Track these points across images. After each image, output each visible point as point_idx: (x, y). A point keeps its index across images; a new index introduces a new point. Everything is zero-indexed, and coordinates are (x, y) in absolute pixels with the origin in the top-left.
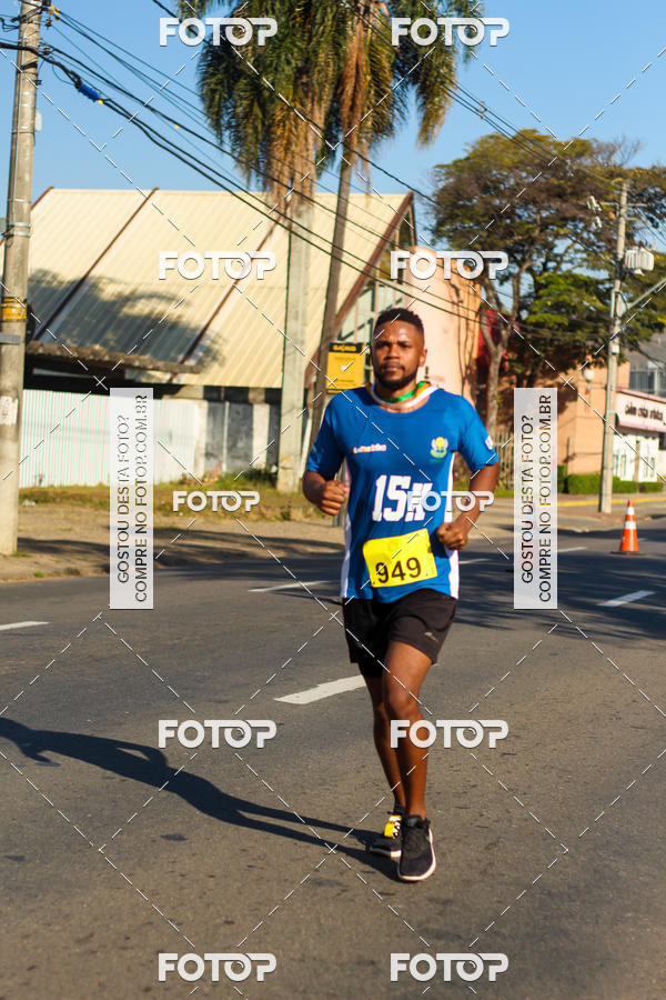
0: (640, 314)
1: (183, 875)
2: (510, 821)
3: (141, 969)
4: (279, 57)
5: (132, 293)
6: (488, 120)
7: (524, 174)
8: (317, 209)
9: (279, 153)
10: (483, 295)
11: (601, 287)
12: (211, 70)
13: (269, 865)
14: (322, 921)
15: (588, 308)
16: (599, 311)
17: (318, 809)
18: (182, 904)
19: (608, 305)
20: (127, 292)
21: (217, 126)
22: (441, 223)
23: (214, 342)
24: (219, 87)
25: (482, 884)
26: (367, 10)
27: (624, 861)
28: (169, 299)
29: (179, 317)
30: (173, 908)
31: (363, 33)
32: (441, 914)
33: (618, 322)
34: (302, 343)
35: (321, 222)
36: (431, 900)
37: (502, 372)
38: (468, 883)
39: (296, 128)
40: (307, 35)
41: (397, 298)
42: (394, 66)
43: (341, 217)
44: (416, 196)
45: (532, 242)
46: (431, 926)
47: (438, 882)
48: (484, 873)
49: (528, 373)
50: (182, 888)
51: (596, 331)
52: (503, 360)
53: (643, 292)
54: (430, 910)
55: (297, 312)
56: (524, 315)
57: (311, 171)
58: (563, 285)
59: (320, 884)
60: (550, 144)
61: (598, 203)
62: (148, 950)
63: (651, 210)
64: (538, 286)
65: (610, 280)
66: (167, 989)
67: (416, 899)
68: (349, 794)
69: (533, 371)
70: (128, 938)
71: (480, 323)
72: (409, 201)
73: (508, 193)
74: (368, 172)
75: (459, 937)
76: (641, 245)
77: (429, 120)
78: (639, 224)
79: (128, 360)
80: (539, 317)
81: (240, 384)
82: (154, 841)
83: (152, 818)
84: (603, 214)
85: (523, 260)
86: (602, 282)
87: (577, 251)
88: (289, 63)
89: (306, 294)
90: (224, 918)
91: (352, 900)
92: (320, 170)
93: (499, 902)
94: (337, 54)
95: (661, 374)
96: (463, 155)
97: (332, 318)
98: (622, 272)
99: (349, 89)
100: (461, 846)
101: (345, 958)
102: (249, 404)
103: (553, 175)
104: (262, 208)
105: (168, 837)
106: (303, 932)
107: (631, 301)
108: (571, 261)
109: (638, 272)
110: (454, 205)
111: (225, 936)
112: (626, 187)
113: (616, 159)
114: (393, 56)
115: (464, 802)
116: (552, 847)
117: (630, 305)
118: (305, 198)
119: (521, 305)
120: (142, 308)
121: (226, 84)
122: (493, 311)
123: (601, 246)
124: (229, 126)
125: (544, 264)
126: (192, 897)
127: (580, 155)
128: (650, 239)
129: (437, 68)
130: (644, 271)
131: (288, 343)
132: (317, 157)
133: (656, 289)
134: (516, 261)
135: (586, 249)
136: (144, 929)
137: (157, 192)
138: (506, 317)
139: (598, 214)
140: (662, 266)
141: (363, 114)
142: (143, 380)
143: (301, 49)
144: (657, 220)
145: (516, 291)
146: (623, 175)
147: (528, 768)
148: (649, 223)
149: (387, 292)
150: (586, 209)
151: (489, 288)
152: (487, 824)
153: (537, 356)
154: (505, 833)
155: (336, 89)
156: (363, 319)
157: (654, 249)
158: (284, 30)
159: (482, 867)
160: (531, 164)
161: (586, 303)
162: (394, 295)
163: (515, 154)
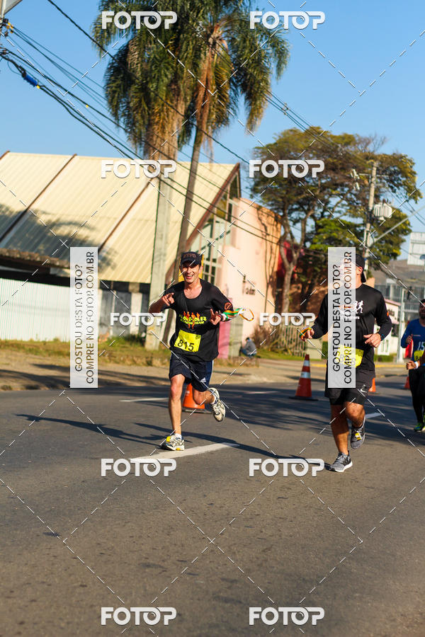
0: (382, 247)
1: (54, 556)
2: (280, 536)
3: (19, 610)
4: (159, 71)
5: (58, 220)
6: (288, 115)
10: (282, 231)
11: (358, 229)
12: (113, 78)
13: (115, 553)
14: (147, 588)
15: (349, 242)
16: (356, 244)
17: (152, 523)
18: (52, 573)
19: (362, 240)
20: (54, 219)
22: (257, 184)
23: (108, 253)
24: (118, 90)
25: (259, 572)
26: (214, 43)
27: (355, 564)
28: (81, 225)
29: (87, 237)
30: (46, 575)
31: (211, 59)
32: (229, 588)
33: (368, 250)
34: (165, 255)
36: (223, 579)
37: (292, 281)
38: (249, 570)
39: (168, 117)
42: (230, 80)
43: (193, 173)
44: (241, 166)
45: (315, 198)
46: (221, 595)
47: (228, 569)
48: (260, 565)
49: (309, 282)
50: (53, 564)
52: (294, 273)
53: (384, 232)
54: (222, 585)
55: (162, 235)
56: (308, 245)
57: (175, 145)
58: (334, 227)
59: (148, 566)
60: (328, 136)
61: (358, 174)
62: (25, 599)
63: (392, 181)
64: (317, 227)
65: (364, 224)
66: (35, 624)
67: (213, 578)
68: (174, 515)
69: (312, 281)
70: (12, 592)
71: (280, 246)
72: (237, 168)
74: (211, 147)
75: (240, 602)
76: (384, 201)
77: (254, 114)
78: (383, 189)
79: (51, 261)
80: (318, 246)
81: (125, 280)
82: (38, 536)
84: (360, 181)
85: (309, 210)
86: (359, 226)
87: (343, 205)
88: (166, 76)
89: (168, 224)
90: (80, 583)
91: (169, 577)
92: (181, 145)
93: (269, 583)
94: (196, 71)
95: (394, 287)
96: (273, 141)
97: (184, 241)
98: (372, 219)
99: (201, 94)
100: (246, 549)
102: (129, 293)
103: (330, 156)
105: (49, 534)
106: (134, 594)
107: (376, 237)
108: (339, 212)
109: (382, 219)
111: (80, 594)
112: (376, 164)
113: (370, 148)
114: (230, 74)
115: (251, 523)
116: (307, 553)
117: (376, 240)
119: (306, 238)
120: (63, 231)
121: (122, 87)
122: (288, 242)
123: (359, 203)
124: (124, 115)
125: (322, 213)
126: (60, 569)
127: (347, 144)
128: (390, 199)
129: (259, 83)
130: (385, 218)
131: (155, 255)
132: (179, 136)
133: (393, 231)
134: (304, 210)
135: (349, 204)
136: (24, 587)
137: (76, 157)
138: (296, 247)
139: (357, 181)
140: (397, 217)
141: (210, 110)
142: (62, 275)
143: (172, 67)
144: (396, 188)
145: (303, 230)
146: (374, 158)
147: (294, 506)
148: (390, 189)
149: (221, 226)
150: (350, 178)
151: (286, 226)
152: (265, 537)
153: (315, 271)
154: (277, 543)
155: (193, 93)
156: (204, 243)
157: (393, 205)
158: (162, 55)
159: (259, 562)
160: (315, 149)
161: (348, 238)
162: (225, 228)
163: (305, 141)
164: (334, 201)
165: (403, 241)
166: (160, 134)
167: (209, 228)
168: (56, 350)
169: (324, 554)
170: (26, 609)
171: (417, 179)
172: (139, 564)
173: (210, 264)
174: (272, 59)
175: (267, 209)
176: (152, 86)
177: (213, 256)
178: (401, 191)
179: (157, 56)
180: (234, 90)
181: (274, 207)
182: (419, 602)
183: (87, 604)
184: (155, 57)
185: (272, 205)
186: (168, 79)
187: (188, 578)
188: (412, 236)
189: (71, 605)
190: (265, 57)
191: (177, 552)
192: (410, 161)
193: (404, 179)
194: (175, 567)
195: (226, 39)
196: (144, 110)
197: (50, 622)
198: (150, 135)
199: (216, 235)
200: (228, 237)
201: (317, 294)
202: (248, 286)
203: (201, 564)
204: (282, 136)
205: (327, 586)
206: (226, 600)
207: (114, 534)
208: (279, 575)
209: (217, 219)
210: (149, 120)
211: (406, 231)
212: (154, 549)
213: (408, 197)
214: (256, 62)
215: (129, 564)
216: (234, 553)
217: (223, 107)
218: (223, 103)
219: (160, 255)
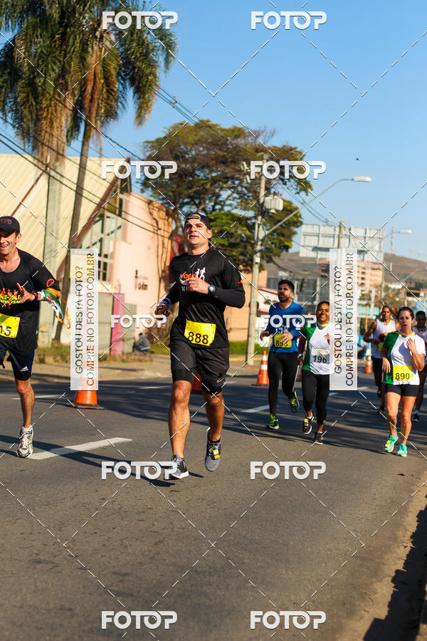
0: (274, 239)
2: (172, 529)
4: (46, 66)
6: (177, 108)
7: (201, 149)
10: (174, 225)
11: (249, 222)
14: (38, 584)
15: (240, 235)
16: (248, 237)
19: (253, 233)
24: (5, 85)
25: (151, 565)
26: (102, 37)
27: (248, 554)
31: (99, 53)
32: (121, 581)
33: (259, 243)
34: (55, 251)
35: (70, 169)
36: (115, 573)
38: (141, 564)
39: (56, 111)
40: (63, 52)
41: (118, 225)
42: (119, 74)
43: (82, 168)
45: (205, 191)
47: (120, 563)
48: (152, 558)
51: (245, 247)
53: (275, 224)
54: (114, 579)
57: (64, 140)
58: (225, 220)
59: (39, 562)
60: (218, 129)
61: (248, 166)
65: (255, 217)
67: (105, 572)
68: (66, 511)
71: (172, 240)
73: (191, 160)
74: (100, 142)
75: (132, 595)
76: (275, 194)
77: (143, 108)
78: (274, 182)
85: (200, 203)
86: (250, 219)
87: (234, 198)
88: (54, 70)
89: (58, 219)
91: (60, 572)
92: (69, 139)
94: (83, 65)
96: (162, 135)
97: (75, 238)
98: (262, 211)
99: (89, 88)
100: (138, 542)
101: (51, 606)
103: (220, 149)
106: (24, 590)
107: (268, 230)
108: (230, 205)
109: (273, 211)
112: (266, 158)
113: (260, 140)
114: (118, 68)
115: (141, 518)
117: (267, 232)
118: (60, 155)
121: (9, 83)
123: (250, 193)
124: (11, 110)
125: (213, 207)
127: (237, 137)
128: (281, 191)
129: (147, 76)
130: (276, 211)
131: (46, 251)
132: (68, 131)
133: (284, 223)
134: (195, 204)
135: (240, 198)
139: (248, 173)
140: (288, 209)
141: (98, 105)
143: (60, 61)
144: (286, 180)
146: (264, 150)
147: (187, 499)
148: (281, 182)
149: (112, 222)
150: (240, 171)
151: (177, 220)
152: (157, 530)
154: (169, 535)
155: (81, 88)
156: (96, 239)
157: (283, 197)
158: (48, 49)
159: (151, 555)
160: (206, 142)
161: (239, 232)
162: (116, 223)
163: (196, 135)
164: (224, 194)
165: (295, 233)
166: (48, 130)
167: (99, 224)
172: (30, 561)
173: (102, 259)
174: (160, 52)
175: (157, 203)
176: (39, 81)
177: (105, 252)
178: (292, 183)
179: (44, 51)
180: (122, 84)
181: (165, 201)
184: (42, 51)
185: (163, 199)
186: (56, 73)
187: (79, 573)
188: (303, 229)
190: (153, 50)
191: (69, 548)
192: (301, 153)
194: (65, 562)
195: (114, 32)
196: (32, 105)
198: (38, 131)
199: (107, 231)
200: (119, 232)
202: (140, 281)
203: (93, 559)
204: (171, 130)
205: (219, 576)
206: (118, 594)
208: (171, 568)
209: (108, 214)
210: (37, 116)
211: (297, 223)
212: (45, 545)
213: (299, 189)
214: (143, 56)
215: (20, 561)
217: (112, 101)
218: (111, 97)
219: (51, 251)
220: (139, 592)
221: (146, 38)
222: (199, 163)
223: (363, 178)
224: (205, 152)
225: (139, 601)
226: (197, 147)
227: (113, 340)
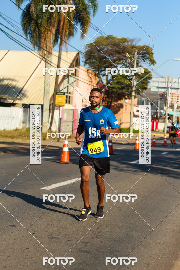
0: (140, 85)
1: (15, 236)
2: (104, 221)
3: (3, 261)
4: (43, 15)
5: (3, 78)
7: (109, 47)
8: (53, 56)
9: (43, 41)
10: (98, 79)
11: (130, 78)
12: (24, 18)
13: (38, 233)
14: (53, 248)
15: (126, 83)
16: (129, 84)
17: (52, 218)
18: (15, 244)
19: (132, 83)
20: (1, 78)
21: (26, 33)
22: (87, 60)
23: (25, 92)
24: (27, 23)
26: (67, 2)
27: (135, 232)
28: (13, 80)
29: (16, 85)
30: (12, 245)
32: (85, 246)
33: (134, 87)
34: (49, 92)
35: (54, 59)
36: (82, 242)
38: (92, 238)
39: (47, 34)
41: (75, 80)
42: (74, 17)
43: (59, 58)
44: (80, 53)
45: (111, 65)
46: (82, 249)
49: (110, 101)
50: (15, 240)
51: (128, 89)
53: (141, 79)
54: (82, 245)
56: (109, 85)
57: (52, 45)
58: (119, 77)
59: (52, 238)
60: (116, 39)
61: (129, 55)
62: (5, 256)
63: (143, 57)
64: (112, 77)
65: (132, 76)
66: (10, 267)
67: (78, 242)
69: (111, 100)
71: (97, 86)
72: (78, 54)
73: (105, 52)
74: (67, 46)
75: (90, 252)
76: (140, 66)
77: (84, 31)
78: (140, 61)
79: (1, 96)
80: (113, 85)
82: (7, 227)
83: (7, 220)
84: (130, 58)
86: (130, 76)
88: (45, 16)
89: (50, 79)
90: (26, 248)
91: (61, 242)
92: (54, 45)
94: (59, 14)
95: (146, 101)
96: (93, 42)
97: (57, 86)
98: (135, 74)
99: (62, 24)
103: (117, 47)
104: (38, 55)
105: (11, 226)
107: (138, 81)
109: (140, 74)
110: (90, 55)
111: (26, 252)
112: (136, 51)
113: (134, 43)
114: (74, 15)
116: (115, 228)
117: (137, 83)
118: (50, 53)
119: (108, 82)
120: (5, 83)
121: (28, 22)
122: (101, 84)
123: (130, 67)
124: (29, 33)
126: (17, 242)
127: (124, 42)
129: (86, 18)
130: (141, 73)
131: (45, 92)
132: (53, 42)
133: (145, 78)
136: (4, 251)
137: (10, 51)
138: (104, 86)
139: (129, 58)
140: (146, 72)
141: (65, 30)
142: (6, 102)
143: (49, 13)
144: (145, 60)
145: (107, 79)
146: (136, 47)
147: (109, 207)
148: (143, 61)
149: (72, 79)
150: (126, 57)
151: (99, 78)
152: (98, 222)
153: (112, 96)
154: (103, 224)
155: (58, 24)
156: (65, 86)
157: (144, 67)
159: (96, 233)
160: (111, 44)
161: (126, 82)
162: (74, 79)
163: (107, 41)
164: (119, 66)
165: (149, 82)
168: (5, 135)
169: (122, 228)
170: (6, 260)
171: (154, 56)
172: (49, 238)
173: (68, 95)
174: (91, 8)
175: (91, 70)
176: (39, 21)
177: (69, 91)
178: (148, 61)
180: (76, 21)
181: (94, 70)
182: (161, 248)
183: (30, 257)
184: (41, 9)
185: (93, 69)
186: (46, 18)
187: (68, 243)
188: (152, 79)
189: (23, 258)
190: (88, 7)
191: (63, 231)
192: (151, 48)
193: (148, 56)
194: (63, 238)
197: (16, 266)
199: (70, 82)
200: (75, 83)
201: (113, 106)
202: (84, 103)
203: (73, 236)
204: (96, 39)
205: (124, 243)
206: (84, 252)
207: (37, 224)
208: (104, 239)
210: (39, 36)
211: (150, 78)
212: (54, 230)
213: (150, 63)
214: (84, 10)
215: (45, 238)
216: (86, 230)
217: (71, 29)
218: (71, 27)
219: (47, 92)
220: (92, 251)
221: (85, 2)
222: (108, 54)
223: (177, 59)
224: (111, 48)
225: (93, 255)
226: (107, 46)
227: (74, 128)
